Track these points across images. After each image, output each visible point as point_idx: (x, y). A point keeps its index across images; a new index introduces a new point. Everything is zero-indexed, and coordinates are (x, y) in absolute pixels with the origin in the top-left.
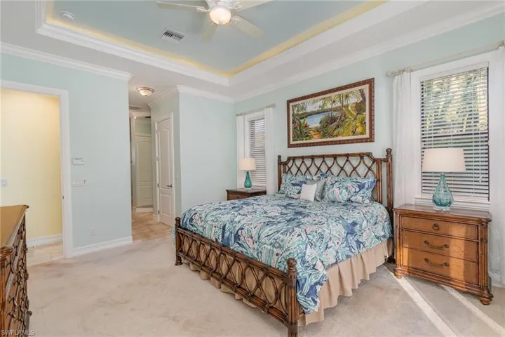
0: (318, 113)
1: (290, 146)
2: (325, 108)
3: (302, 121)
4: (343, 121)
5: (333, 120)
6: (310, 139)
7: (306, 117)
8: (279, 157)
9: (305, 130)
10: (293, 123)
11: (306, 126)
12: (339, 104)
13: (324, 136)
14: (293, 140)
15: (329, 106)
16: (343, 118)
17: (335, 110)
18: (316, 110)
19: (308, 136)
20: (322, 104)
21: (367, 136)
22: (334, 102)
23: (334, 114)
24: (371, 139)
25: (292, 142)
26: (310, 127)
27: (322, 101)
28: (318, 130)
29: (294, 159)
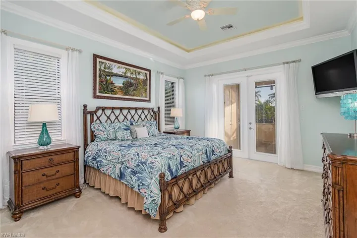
0: (121, 76)
1: (95, 97)
2: (127, 75)
3: (108, 78)
4: (137, 87)
5: (131, 85)
6: (115, 94)
7: (112, 76)
8: (85, 106)
9: (110, 86)
10: (100, 77)
11: (112, 83)
12: (135, 76)
13: (125, 94)
14: (99, 92)
15: (128, 74)
16: (137, 86)
17: (133, 79)
18: (120, 73)
19: (112, 92)
20: (124, 72)
21: (148, 99)
22: (132, 73)
23: (132, 81)
24: (149, 101)
25: (98, 94)
26: (115, 85)
27: (124, 69)
28: (120, 88)
29: (104, 109)
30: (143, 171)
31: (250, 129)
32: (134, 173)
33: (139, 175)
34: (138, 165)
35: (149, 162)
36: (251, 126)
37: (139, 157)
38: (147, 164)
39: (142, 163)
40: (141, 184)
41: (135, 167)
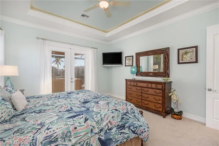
30: (128, 119)
31: (72, 82)
32: (122, 127)
33: (127, 125)
34: (122, 118)
35: (129, 110)
36: (72, 80)
37: (120, 112)
38: (129, 112)
39: (125, 114)
40: (135, 129)
41: (120, 122)
